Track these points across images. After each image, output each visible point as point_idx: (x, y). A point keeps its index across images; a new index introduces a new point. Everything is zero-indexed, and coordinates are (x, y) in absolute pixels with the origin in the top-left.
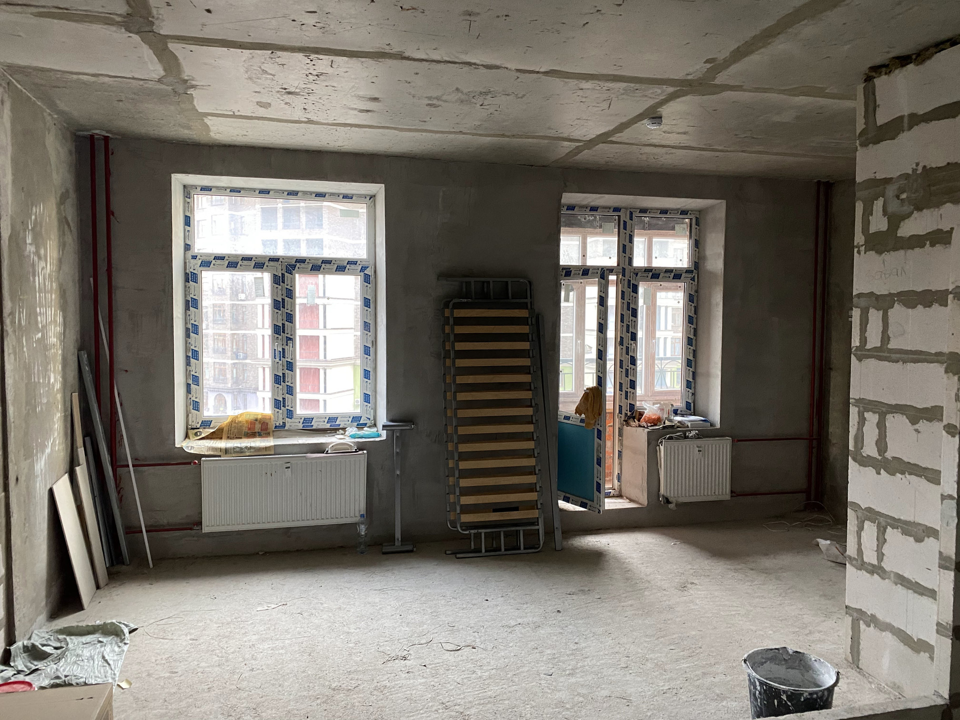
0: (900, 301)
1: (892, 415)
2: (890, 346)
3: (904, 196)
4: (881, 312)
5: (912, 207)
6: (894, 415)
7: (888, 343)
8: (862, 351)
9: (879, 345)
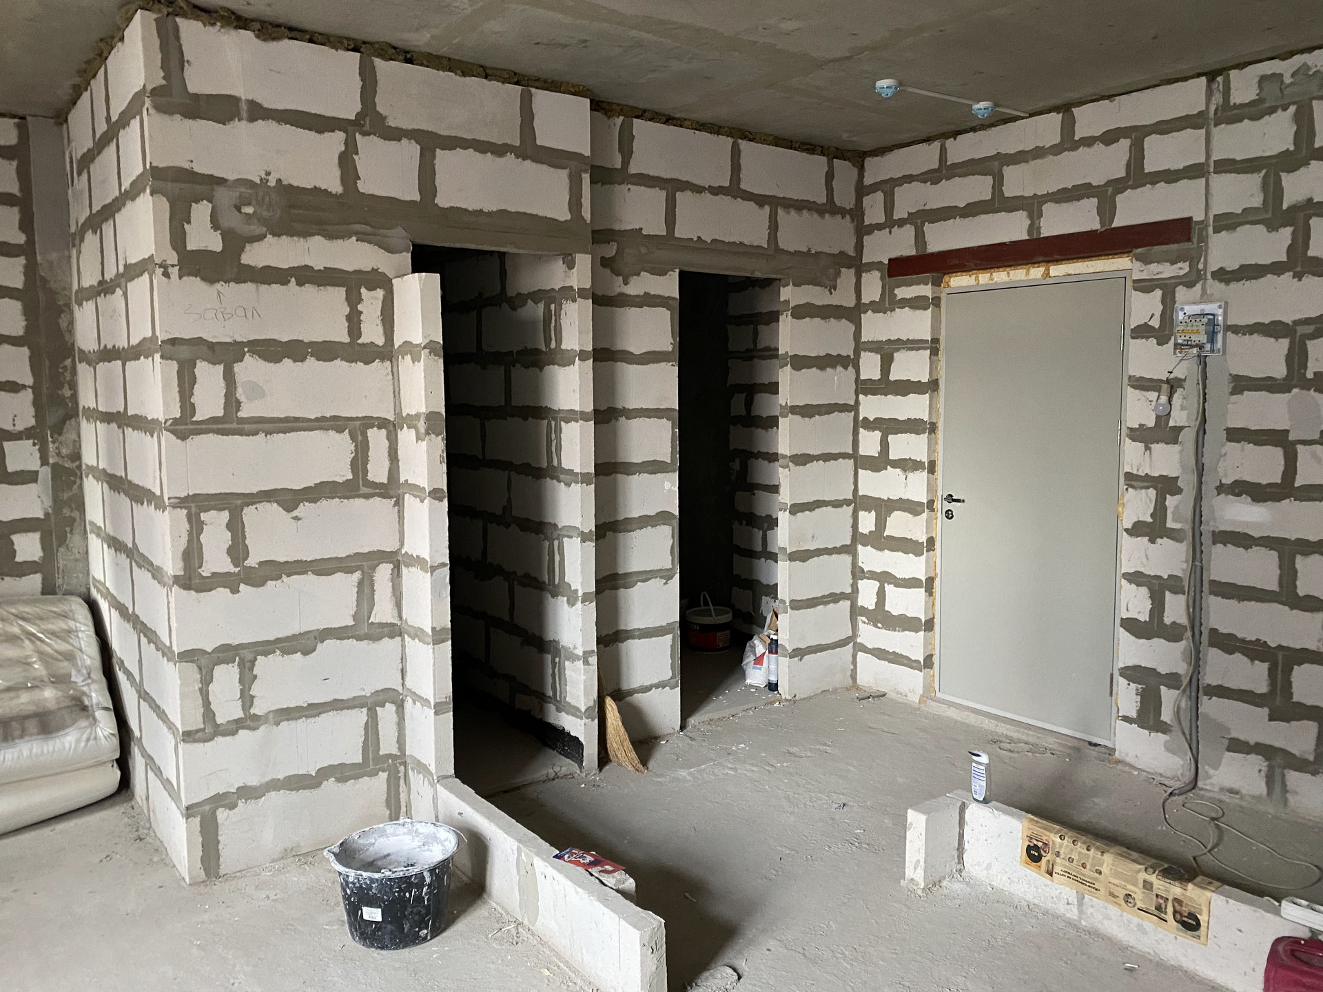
0: (252, 352)
1: (254, 506)
2: (240, 414)
3: (249, 210)
4: (221, 368)
5: (265, 229)
6: (258, 505)
7: (238, 410)
8: (187, 424)
9: (221, 413)
